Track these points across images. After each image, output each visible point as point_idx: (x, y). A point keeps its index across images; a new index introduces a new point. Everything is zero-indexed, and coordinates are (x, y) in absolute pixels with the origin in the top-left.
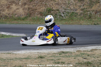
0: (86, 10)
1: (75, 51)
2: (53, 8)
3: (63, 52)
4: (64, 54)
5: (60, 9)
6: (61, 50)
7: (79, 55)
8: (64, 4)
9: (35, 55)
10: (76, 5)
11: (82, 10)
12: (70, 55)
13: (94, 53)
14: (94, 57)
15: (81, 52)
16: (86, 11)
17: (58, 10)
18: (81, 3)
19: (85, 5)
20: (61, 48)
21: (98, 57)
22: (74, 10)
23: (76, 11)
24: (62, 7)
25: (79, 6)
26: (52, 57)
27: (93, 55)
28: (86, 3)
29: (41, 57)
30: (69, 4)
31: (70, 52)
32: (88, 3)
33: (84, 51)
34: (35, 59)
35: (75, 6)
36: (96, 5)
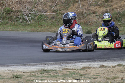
0: (59, 11)
1: (61, 69)
2: (12, 8)
3: (44, 70)
4: (47, 74)
5: (23, 10)
6: (41, 68)
7: (68, 75)
8: (28, 3)
9: (7, 73)
10: (45, 4)
11: (54, 12)
12: (55, 74)
13: (87, 73)
14: (90, 78)
15: (69, 71)
16: (60, 13)
17: (20, 11)
18: (53, 2)
19: (58, 5)
20: (40, 64)
21: (95, 78)
22: (42, 12)
23: (45, 13)
24: (25, 7)
25: (49, 6)
26: (30, 76)
27: (87, 74)
28: (59, 3)
29: (17, 77)
30: (36, 3)
31: (55, 70)
32: (62, 3)
33: (73, 69)
34: (9, 79)
35: (44, 7)
36: (73, 5)
